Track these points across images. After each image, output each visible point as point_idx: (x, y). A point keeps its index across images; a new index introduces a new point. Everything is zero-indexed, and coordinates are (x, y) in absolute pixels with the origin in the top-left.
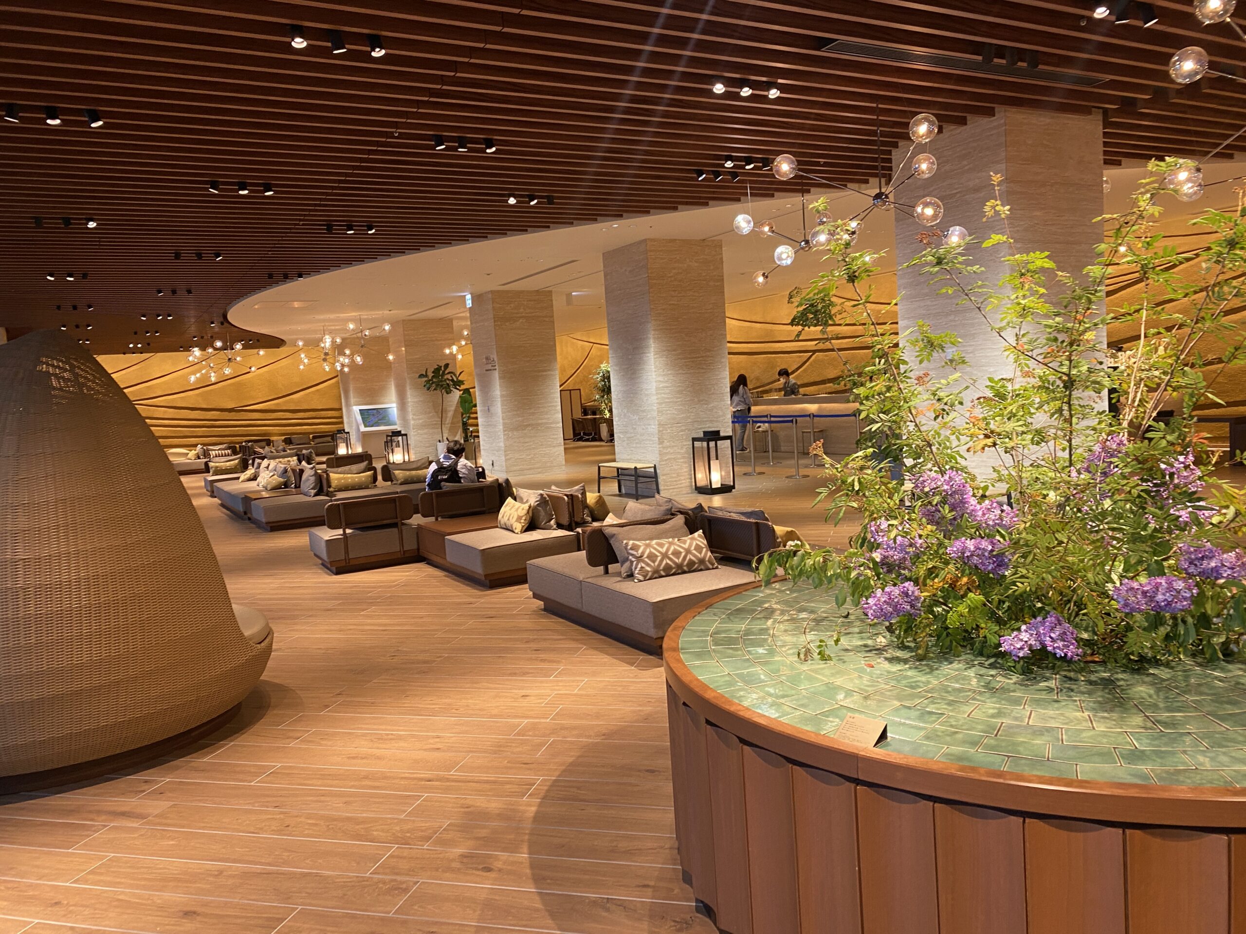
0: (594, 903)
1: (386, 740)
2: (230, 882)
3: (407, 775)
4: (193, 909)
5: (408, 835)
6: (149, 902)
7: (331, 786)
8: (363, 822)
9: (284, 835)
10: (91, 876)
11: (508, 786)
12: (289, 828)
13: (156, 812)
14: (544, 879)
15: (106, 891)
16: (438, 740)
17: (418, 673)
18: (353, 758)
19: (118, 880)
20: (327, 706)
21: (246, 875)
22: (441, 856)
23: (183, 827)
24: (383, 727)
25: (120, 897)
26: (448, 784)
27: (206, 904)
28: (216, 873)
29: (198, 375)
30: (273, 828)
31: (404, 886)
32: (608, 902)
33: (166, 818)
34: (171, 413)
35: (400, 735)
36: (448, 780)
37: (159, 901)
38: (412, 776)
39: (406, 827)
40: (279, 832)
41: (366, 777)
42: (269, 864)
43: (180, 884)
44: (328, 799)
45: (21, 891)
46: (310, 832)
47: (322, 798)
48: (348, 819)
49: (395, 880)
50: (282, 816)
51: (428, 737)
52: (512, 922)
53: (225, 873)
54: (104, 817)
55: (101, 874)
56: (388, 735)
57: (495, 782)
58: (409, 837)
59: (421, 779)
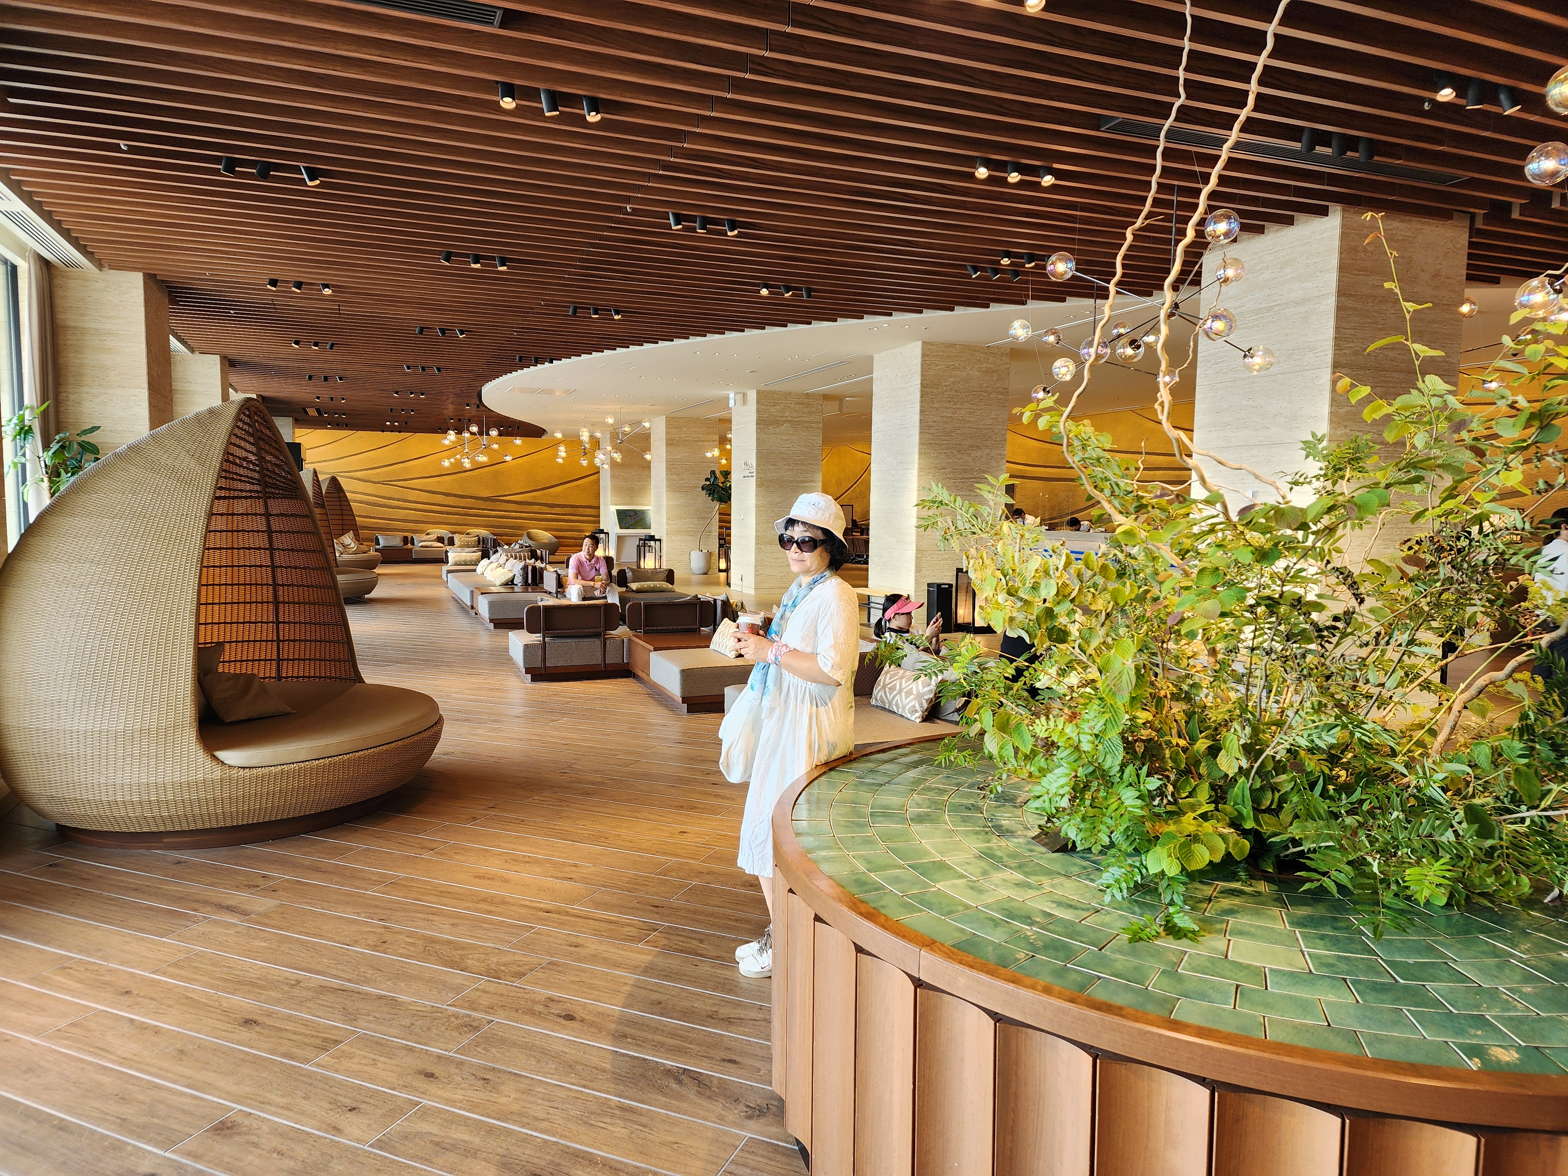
0: (669, 1072)
1: (521, 862)
2: (304, 993)
3: (527, 903)
4: (255, 1018)
5: (503, 968)
6: (217, 1003)
7: (446, 905)
8: (463, 948)
9: (377, 951)
10: (171, 969)
11: (627, 929)
12: (385, 945)
13: (261, 910)
14: (625, 1036)
15: (179, 986)
16: (574, 869)
17: (582, 794)
18: (480, 877)
19: (196, 977)
20: (475, 819)
21: (323, 989)
22: (526, 996)
23: (281, 929)
24: (522, 848)
25: (190, 995)
26: (566, 918)
27: (269, 1015)
28: (294, 983)
29: (452, 460)
30: (371, 943)
31: (475, 1024)
32: (683, 1073)
33: (269, 917)
34: (425, 497)
35: (537, 859)
36: (567, 913)
37: (225, 1005)
38: (533, 904)
39: (503, 959)
40: (374, 948)
41: (484, 900)
42: (349, 981)
43: (254, 990)
44: (436, 918)
45: (99, 975)
46: (405, 952)
47: (431, 917)
48: (449, 942)
49: (470, 1016)
50: (382, 931)
51: (564, 864)
52: (574, 1081)
53: (302, 984)
54: (208, 909)
55: (182, 967)
56: (524, 857)
57: (615, 922)
58: (503, 971)
59: (540, 909)
